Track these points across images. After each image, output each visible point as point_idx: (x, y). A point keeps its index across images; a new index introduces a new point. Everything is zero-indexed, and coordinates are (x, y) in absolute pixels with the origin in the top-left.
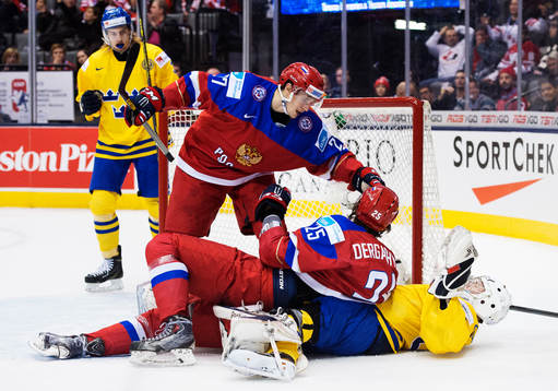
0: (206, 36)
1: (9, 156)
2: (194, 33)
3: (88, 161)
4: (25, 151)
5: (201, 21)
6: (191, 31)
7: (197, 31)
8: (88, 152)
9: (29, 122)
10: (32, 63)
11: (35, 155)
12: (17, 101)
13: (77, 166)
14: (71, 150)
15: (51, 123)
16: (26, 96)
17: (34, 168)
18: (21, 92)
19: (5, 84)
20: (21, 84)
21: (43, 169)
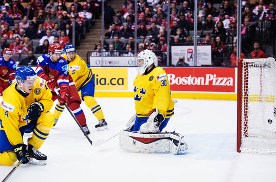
0: (266, 31)
1: (185, 79)
2: (261, 29)
3: (216, 81)
4: (192, 77)
5: (264, 24)
6: (259, 29)
7: (262, 29)
8: (216, 77)
9: (193, 65)
10: (195, 42)
11: (196, 78)
12: (189, 57)
13: (212, 83)
14: (210, 76)
15: (202, 66)
16: (193, 55)
17: (195, 84)
18: (191, 54)
19: (184, 51)
20: (191, 51)
21: (199, 84)
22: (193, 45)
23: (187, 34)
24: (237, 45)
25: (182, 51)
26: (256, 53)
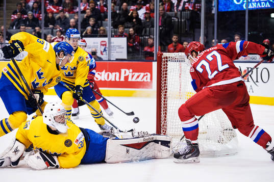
0: (185, 22)
1: (99, 74)
2: (180, 20)
3: (133, 76)
4: (106, 72)
5: (183, 15)
6: (178, 20)
7: (181, 20)
8: (132, 72)
9: (107, 59)
10: (109, 34)
11: (110, 73)
12: (103, 51)
13: (128, 79)
14: (125, 72)
15: (117, 60)
16: (107, 48)
17: (109, 80)
18: (104, 46)
19: (97, 43)
20: (104, 43)
21: (113, 80)
23: (100, 25)
24: (155, 37)
25: (94, 43)
26: (175, 46)
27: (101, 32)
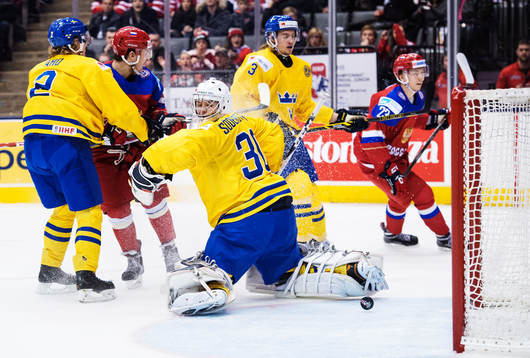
0: (527, 8)
2: (513, 5)
4: (325, 140)
6: (509, 5)
7: (517, 4)
11: (335, 145)
12: (316, 87)
15: (353, 109)
16: (326, 80)
18: (320, 77)
20: (320, 69)
22: (324, 51)
23: (308, 24)
24: (449, 49)
27: (313, 40)
